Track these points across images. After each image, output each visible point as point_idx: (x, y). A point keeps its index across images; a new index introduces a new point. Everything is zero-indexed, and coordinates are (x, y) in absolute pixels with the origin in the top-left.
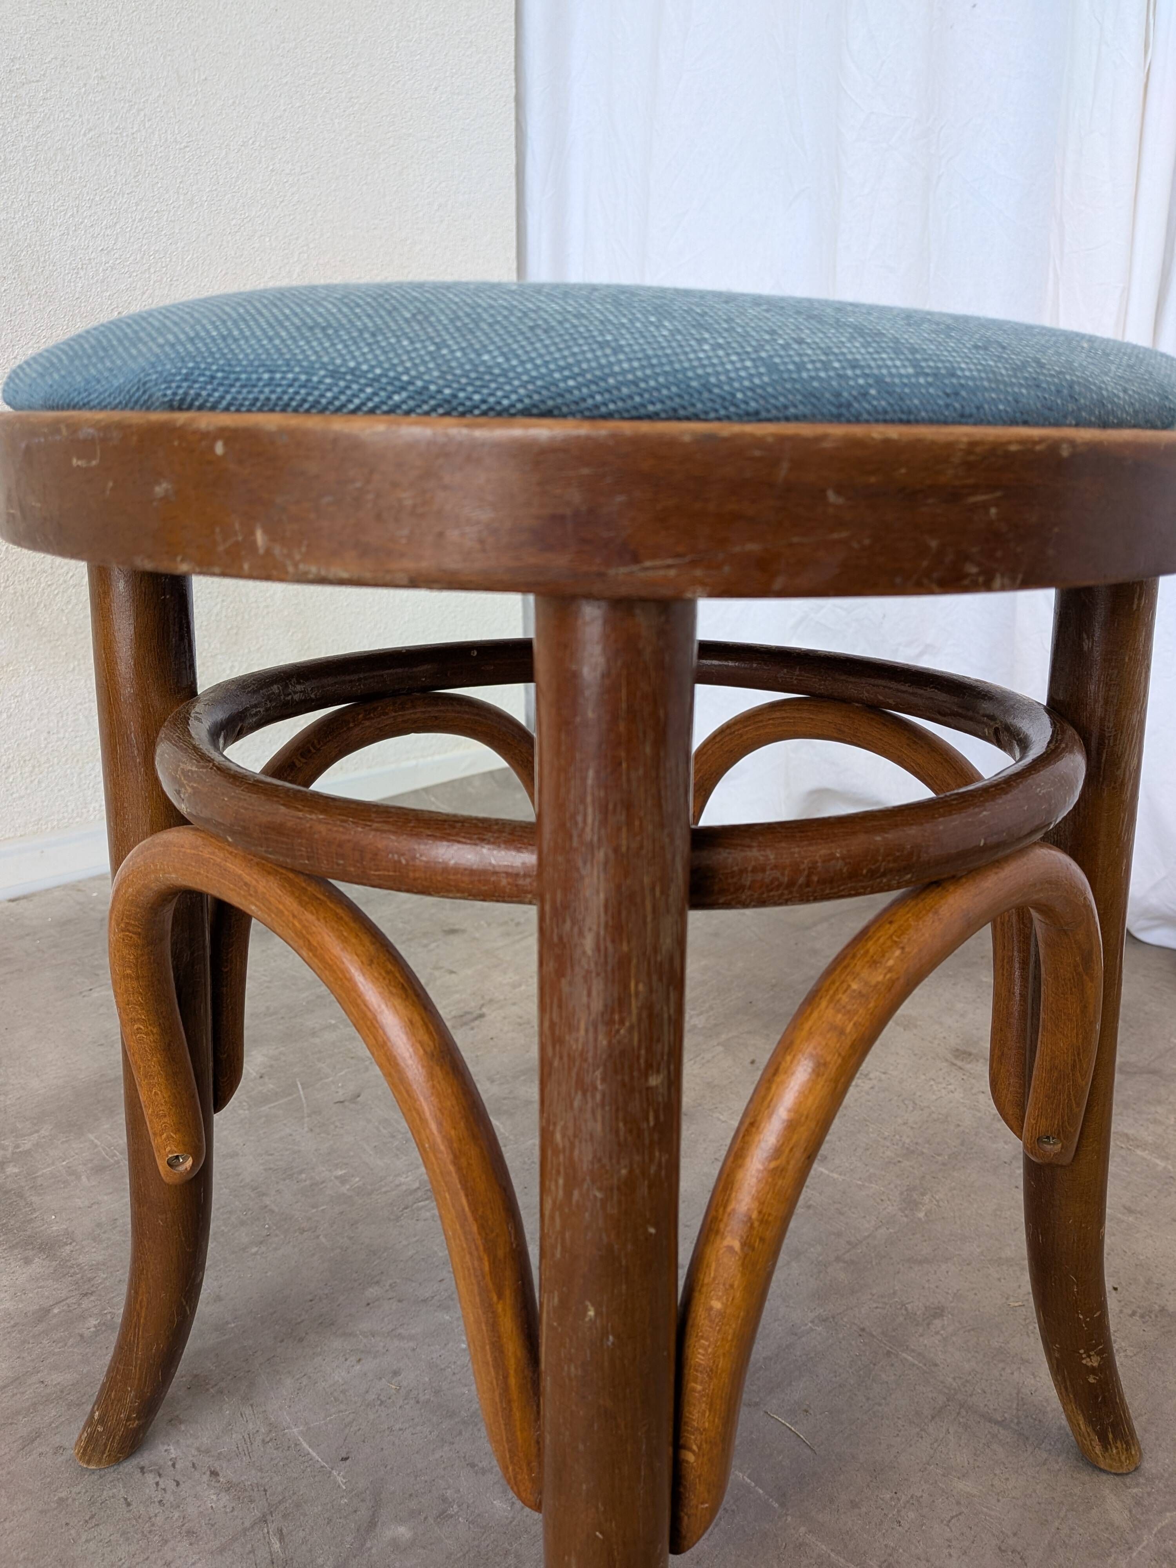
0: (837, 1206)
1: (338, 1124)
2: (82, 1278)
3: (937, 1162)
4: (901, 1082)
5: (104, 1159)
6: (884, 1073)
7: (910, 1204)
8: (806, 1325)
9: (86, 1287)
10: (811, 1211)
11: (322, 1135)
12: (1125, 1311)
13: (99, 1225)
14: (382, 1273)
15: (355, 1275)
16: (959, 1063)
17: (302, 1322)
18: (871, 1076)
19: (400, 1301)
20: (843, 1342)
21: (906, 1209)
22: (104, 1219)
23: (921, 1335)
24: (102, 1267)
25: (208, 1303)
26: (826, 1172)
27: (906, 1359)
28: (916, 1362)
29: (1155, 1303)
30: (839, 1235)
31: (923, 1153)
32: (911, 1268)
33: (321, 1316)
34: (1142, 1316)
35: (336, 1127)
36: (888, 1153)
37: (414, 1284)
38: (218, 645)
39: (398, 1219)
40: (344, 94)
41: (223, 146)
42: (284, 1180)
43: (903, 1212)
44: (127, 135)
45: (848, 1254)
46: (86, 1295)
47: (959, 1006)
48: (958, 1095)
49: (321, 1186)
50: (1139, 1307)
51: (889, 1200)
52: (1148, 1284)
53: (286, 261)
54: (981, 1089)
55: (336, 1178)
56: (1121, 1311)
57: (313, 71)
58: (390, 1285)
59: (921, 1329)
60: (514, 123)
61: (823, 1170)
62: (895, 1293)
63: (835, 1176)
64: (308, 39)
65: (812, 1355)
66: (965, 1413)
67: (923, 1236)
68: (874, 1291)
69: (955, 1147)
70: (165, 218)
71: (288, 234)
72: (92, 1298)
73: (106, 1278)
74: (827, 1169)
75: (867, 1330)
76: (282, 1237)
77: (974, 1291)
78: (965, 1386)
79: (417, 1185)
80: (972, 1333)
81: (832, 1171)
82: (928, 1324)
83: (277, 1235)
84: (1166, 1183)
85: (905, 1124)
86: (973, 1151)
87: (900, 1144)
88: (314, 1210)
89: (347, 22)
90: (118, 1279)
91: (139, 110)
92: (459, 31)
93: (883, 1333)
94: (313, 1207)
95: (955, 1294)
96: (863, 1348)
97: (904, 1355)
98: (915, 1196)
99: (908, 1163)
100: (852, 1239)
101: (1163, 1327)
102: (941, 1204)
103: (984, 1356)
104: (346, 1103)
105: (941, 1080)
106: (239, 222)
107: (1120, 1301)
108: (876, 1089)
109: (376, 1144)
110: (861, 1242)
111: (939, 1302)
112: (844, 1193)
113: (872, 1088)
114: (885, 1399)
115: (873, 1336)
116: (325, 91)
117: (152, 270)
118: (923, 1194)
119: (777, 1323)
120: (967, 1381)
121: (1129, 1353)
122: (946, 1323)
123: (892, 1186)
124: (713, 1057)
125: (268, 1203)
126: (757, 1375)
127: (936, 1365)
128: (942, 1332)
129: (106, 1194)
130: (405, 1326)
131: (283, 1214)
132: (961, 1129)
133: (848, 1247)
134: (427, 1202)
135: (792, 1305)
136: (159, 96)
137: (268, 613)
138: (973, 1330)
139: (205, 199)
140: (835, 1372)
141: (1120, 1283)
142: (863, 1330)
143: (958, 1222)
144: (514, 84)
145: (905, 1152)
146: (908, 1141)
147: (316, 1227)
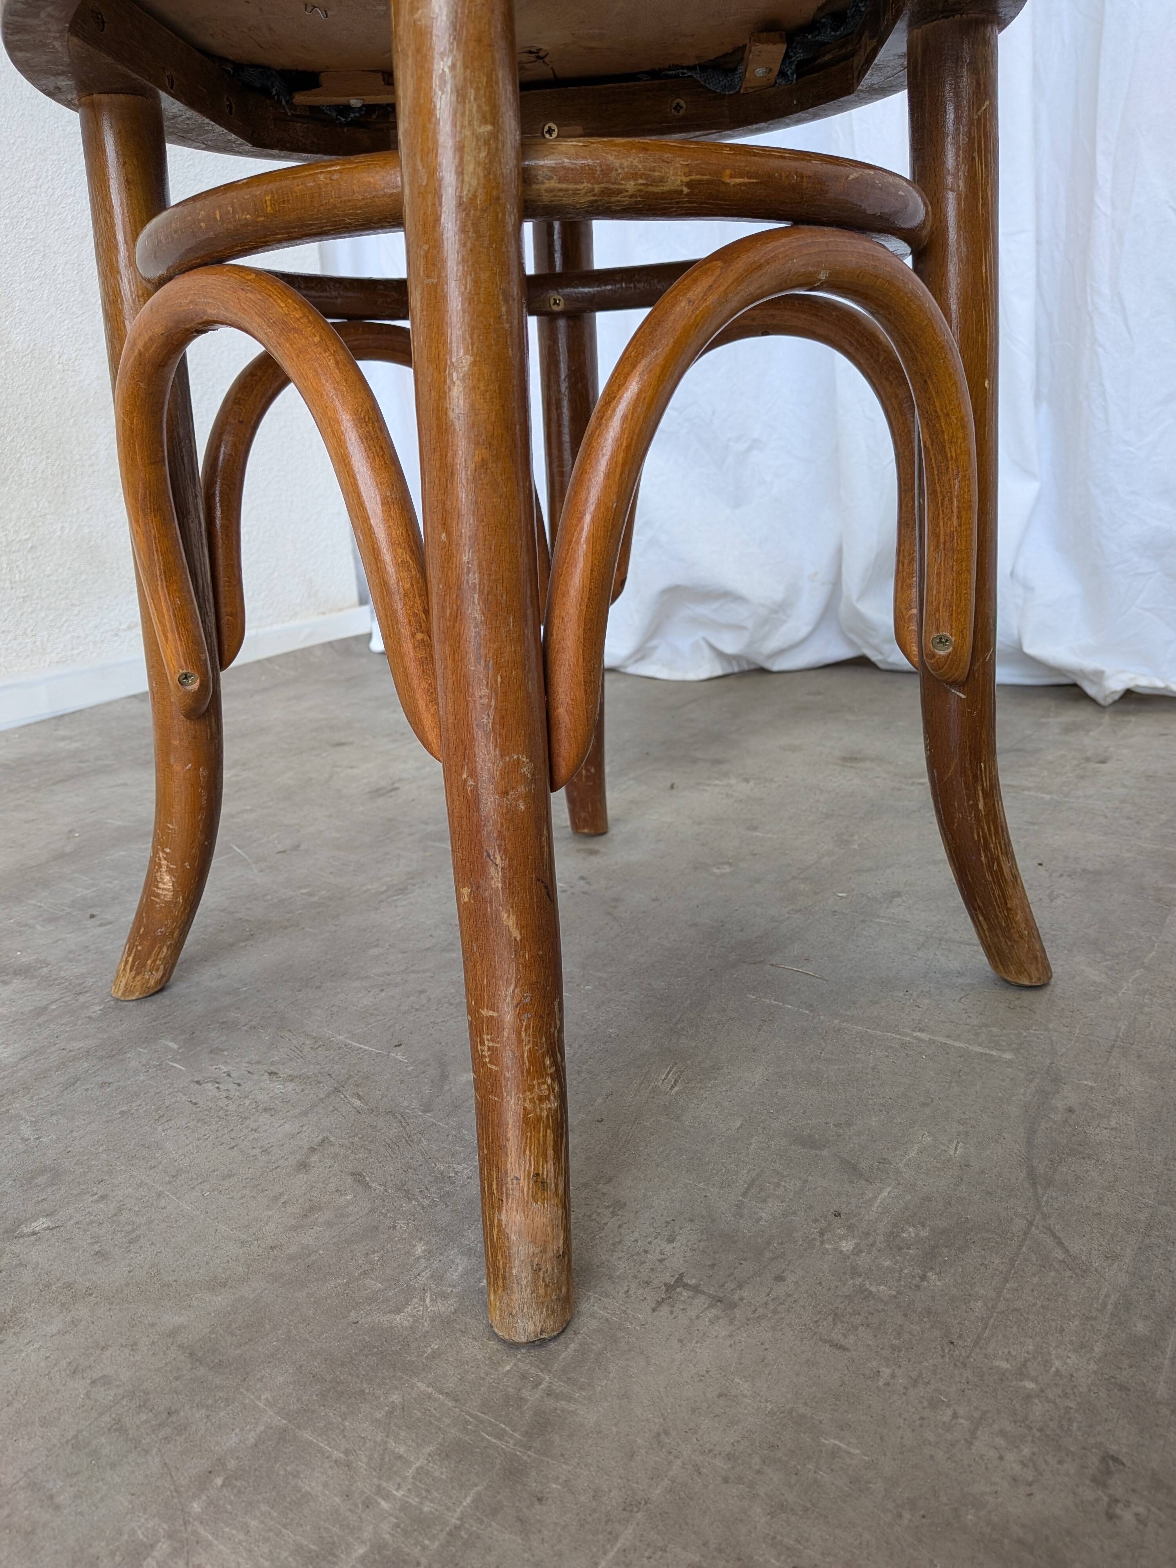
3: (855, 818)
4: (803, 780)
6: (786, 777)
7: (843, 842)
8: (785, 915)
10: (757, 857)
11: (274, 872)
12: (1053, 875)
20: (821, 920)
21: (840, 845)
23: (887, 908)
27: (880, 922)
28: (890, 922)
29: (1077, 868)
30: (789, 865)
31: (841, 815)
32: (860, 875)
34: (1069, 876)
35: (286, 866)
36: (811, 818)
38: (47, 504)
45: (802, 875)
48: (856, 781)
50: (1064, 872)
51: (823, 842)
54: (874, 776)
59: (885, 905)
61: (758, 834)
63: (770, 835)
65: (797, 930)
67: (862, 857)
68: (835, 890)
69: (867, 808)
72: (88, 995)
74: (761, 833)
75: (839, 911)
76: (267, 933)
77: (921, 880)
81: (766, 834)
82: (890, 902)
83: (261, 934)
85: (817, 801)
87: (819, 812)
88: (290, 915)
93: (853, 911)
94: (289, 913)
95: (905, 883)
96: (840, 921)
97: (878, 920)
98: (845, 838)
99: (830, 822)
100: (802, 866)
101: (1089, 879)
102: (869, 839)
103: (947, 912)
104: (288, 852)
105: (837, 775)
107: (1047, 871)
108: (783, 786)
110: (810, 867)
111: (894, 889)
112: (782, 843)
113: (779, 786)
114: (872, 944)
115: (845, 914)
118: (851, 836)
119: (758, 918)
122: (905, 899)
123: (822, 835)
126: (756, 947)
127: (908, 922)
128: (904, 904)
131: (260, 921)
133: (800, 871)
135: (766, 906)
137: (94, 472)
138: (929, 899)
140: (822, 936)
142: (835, 912)
143: (889, 846)
145: (825, 816)
146: (824, 810)
147: (298, 924)
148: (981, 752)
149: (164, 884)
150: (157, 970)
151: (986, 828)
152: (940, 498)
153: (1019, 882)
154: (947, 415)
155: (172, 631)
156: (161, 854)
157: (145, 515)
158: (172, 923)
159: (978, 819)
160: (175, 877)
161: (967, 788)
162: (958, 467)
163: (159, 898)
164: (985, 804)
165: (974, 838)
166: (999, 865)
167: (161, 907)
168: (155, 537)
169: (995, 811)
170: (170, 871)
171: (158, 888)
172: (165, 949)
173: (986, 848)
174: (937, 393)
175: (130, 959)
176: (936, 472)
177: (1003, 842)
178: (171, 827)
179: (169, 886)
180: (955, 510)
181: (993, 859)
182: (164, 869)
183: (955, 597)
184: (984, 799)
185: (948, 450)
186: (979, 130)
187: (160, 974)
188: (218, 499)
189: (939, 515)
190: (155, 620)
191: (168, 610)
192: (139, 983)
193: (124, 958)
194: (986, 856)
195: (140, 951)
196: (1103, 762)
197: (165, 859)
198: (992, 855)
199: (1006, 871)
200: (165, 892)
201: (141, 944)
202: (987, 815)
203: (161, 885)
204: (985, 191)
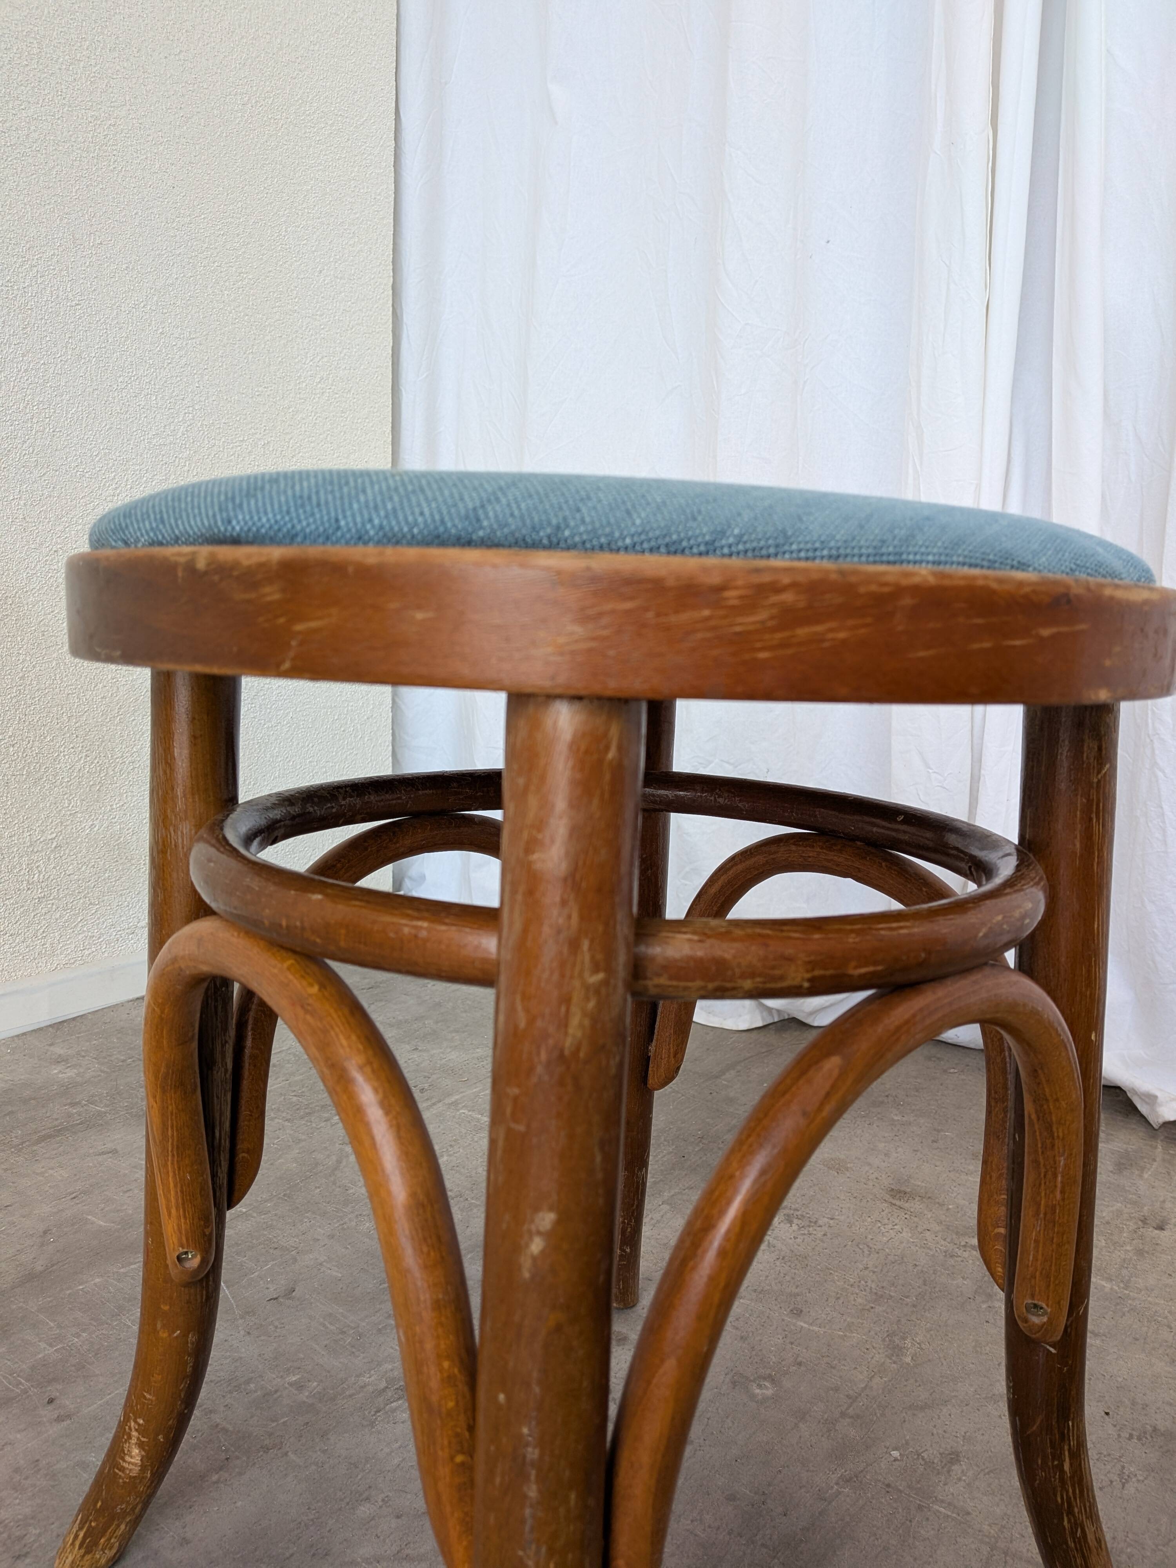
0: (826, 1360)
1: (276, 1323)
2: (9, 1537)
3: (907, 1305)
4: (850, 1226)
5: (8, 1389)
6: (832, 1219)
7: (896, 1351)
8: (832, 1487)
9: (17, 1548)
10: (803, 1368)
11: (262, 1338)
12: (1122, 1434)
13: (17, 1470)
14: (370, 1487)
15: (339, 1494)
16: (898, 1203)
17: (292, 1555)
18: (820, 1222)
19: (398, 1517)
20: (874, 1501)
21: (893, 1355)
22: (22, 1462)
23: (945, 1484)
24: (32, 1521)
25: (174, 1548)
26: (805, 1326)
27: (938, 1511)
28: (949, 1513)
29: (1147, 1424)
30: (837, 1389)
31: (891, 1297)
32: (914, 1415)
33: (312, 1546)
34: (1139, 1439)
35: (276, 1327)
36: (859, 1300)
37: (409, 1496)
39: (372, 1424)
40: (234, 269)
41: (115, 307)
42: (231, 1392)
43: (891, 1359)
44: (18, 289)
45: (851, 1408)
46: (18, 1557)
47: (881, 1146)
48: (906, 1235)
49: (275, 1396)
50: (1133, 1429)
51: (874, 1348)
52: (1134, 1405)
53: (171, 420)
54: (925, 1227)
55: (291, 1384)
56: (1119, 1436)
57: (206, 245)
58: (383, 1500)
59: (943, 1478)
60: (391, 309)
61: (802, 1324)
62: (907, 1443)
63: (816, 1329)
64: (203, 216)
65: (847, 1519)
66: (1011, 1561)
67: (916, 1381)
68: (888, 1444)
69: (919, 1287)
70: (51, 371)
71: (174, 394)
72: (28, 1561)
73: (40, 1535)
74: (805, 1322)
75: (893, 1485)
76: (245, 1458)
77: (981, 1432)
78: (1002, 1532)
79: (383, 1384)
80: (992, 1475)
81: (811, 1324)
82: (949, 1472)
83: (237, 1458)
84: (1118, 1304)
85: (866, 1268)
86: (937, 1289)
87: (868, 1290)
88: (274, 1424)
89: (240, 204)
90: (55, 1534)
91: (32, 266)
92: (343, 222)
93: (909, 1487)
94: (273, 1421)
95: (964, 1436)
96: (895, 1505)
97: (937, 1507)
98: (897, 1341)
99: (881, 1309)
100: (851, 1392)
101: (1161, 1447)
102: (923, 1346)
103: (1010, 1498)
104: (281, 1300)
105: (886, 1221)
106: (126, 379)
107: (1115, 1426)
108: (829, 1235)
109: (325, 1342)
110: (860, 1395)
111: (952, 1447)
112: (829, 1346)
113: (825, 1235)
114: (931, 1556)
115: (901, 1491)
116: (216, 264)
117: (35, 420)
118: (904, 1339)
119: (803, 1490)
120: (1004, 1527)
121: (1141, 1478)
122: (964, 1467)
123: (872, 1333)
124: (662, 1216)
125: (218, 1420)
126: (799, 1549)
127: (968, 1513)
128: (964, 1478)
129: (19, 1431)
130: (412, 1545)
131: (239, 1432)
132: (919, 1268)
133: (849, 1401)
134: (400, 1402)
135: (812, 1469)
136: (54, 255)
138: (991, 1471)
139: (93, 355)
140: (875, 1535)
141: (1109, 1408)
142: (888, 1486)
143: (945, 1363)
144: (392, 274)
145: (874, 1297)
146: (873, 1286)
147: (282, 1443)
148: (1069, 1409)
149: (131, 1457)
150: (110, 1549)
151: (1071, 1490)
152: (1043, 1170)
153: (1103, 1546)
154: (1057, 1100)
155: (177, 1209)
156: (133, 1424)
157: (164, 1091)
158: (135, 1499)
159: (1062, 1480)
160: (144, 1450)
161: (1053, 1446)
162: (1064, 1146)
163: (123, 1471)
164: (1071, 1464)
165: (1057, 1501)
166: (1083, 1531)
167: (124, 1483)
168: (172, 1114)
169: (1081, 1470)
170: (140, 1445)
171: (124, 1461)
172: (123, 1527)
173: (1070, 1512)
174: (1048, 1081)
175: (81, 1534)
176: (1040, 1145)
177: (1088, 1504)
178: (148, 1396)
179: (137, 1460)
180: (1059, 1185)
181: (1077, 1524)
182: (134, 1441)
183: (1053, 1268)
184: (1070, 1460)
185: (1054, 1129)
186: (1098, 792)
187: (114, 1551)
188: (250, 1028)
189: (1040, 1184)
190: (160, 1192)
191: (175, 1186)
192: (88, 1563)
193: (74, 1530)
194: (1069, 1521)
195: (94, 1528)
196: (1161, 1228)
197: (136, 1430)
198: (1075, 1521)
199: (1090, 1537)
200: (131, 1467)
201: (95, 1520)
202: (1072, 1477)
203: (127, 1458)
204: (1100, 851)
